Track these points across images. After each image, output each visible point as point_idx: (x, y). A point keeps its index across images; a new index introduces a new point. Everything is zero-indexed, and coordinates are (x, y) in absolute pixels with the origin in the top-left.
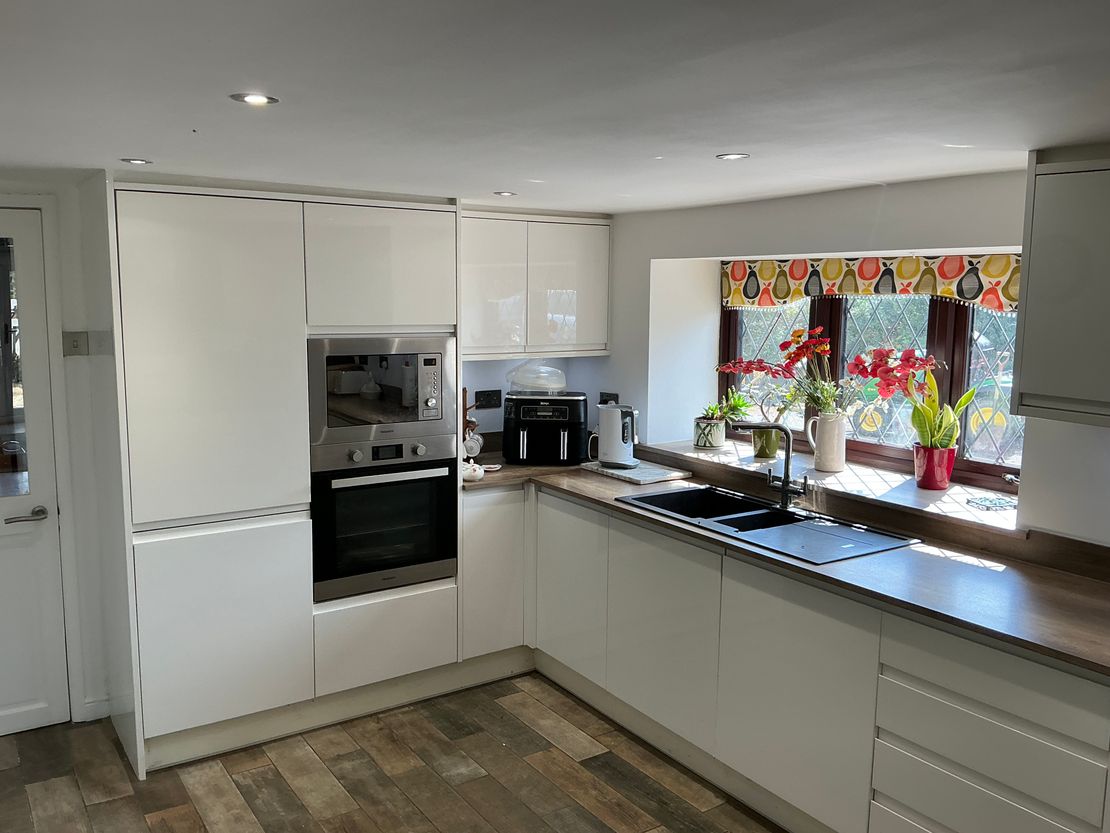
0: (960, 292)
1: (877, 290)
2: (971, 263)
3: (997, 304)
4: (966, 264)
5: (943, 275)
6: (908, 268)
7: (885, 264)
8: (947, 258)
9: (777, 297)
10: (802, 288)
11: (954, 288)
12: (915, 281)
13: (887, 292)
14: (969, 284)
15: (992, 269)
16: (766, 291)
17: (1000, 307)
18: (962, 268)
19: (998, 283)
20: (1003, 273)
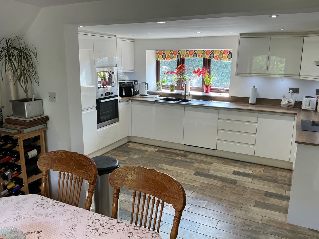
0: (210, 57)
1: (193, 57)
2: (212, 52)
3: (217, 59)
4: (211, 52)
5: (206, 54)
6: (199, 52)
7: (195, 52)
8: (207, 51)
9: (170, 58)
10: (176, 56)
11: (209, 56)
12: (201, 55)
13: (195, 57)
14: (212, 55)
15: (216, 53)
16: (168, 57)
17: (218, 60)
18: (210, 53)
19: (217, 55)
20: (218, 53)
